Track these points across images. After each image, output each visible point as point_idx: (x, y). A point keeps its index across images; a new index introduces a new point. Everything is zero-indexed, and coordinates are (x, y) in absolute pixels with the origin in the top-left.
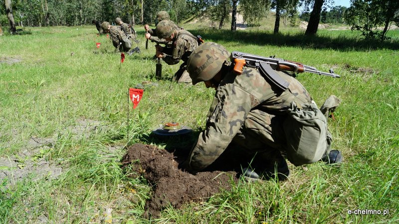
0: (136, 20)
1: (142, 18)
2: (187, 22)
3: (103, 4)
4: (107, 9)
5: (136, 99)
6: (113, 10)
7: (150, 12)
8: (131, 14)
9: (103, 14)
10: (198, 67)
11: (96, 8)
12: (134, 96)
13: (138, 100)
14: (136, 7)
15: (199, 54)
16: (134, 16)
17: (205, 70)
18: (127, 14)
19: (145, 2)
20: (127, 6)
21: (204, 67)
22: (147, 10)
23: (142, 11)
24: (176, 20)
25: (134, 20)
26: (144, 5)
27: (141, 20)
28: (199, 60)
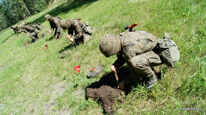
0: (26, 15)
1: (29, 12)
2: (52, 3)
3: (4, 16)
4: (8, 17)
5: (78, 70)
6: (11, 16)
7: (31, 7)
8: (22, 13)
9: (7, 20)
10: (109, 49)
11: (2, 19)
12: (77, 69)
13: (79, 70)
14: (22, 9)
15: (107, 43)
16: (23, 13)
17: (113, 49)
18: (20, 14)
19: (25, 3)
20: (18, 10)
21: (112, 48)
22: (28, 7)
23: (26, 8)
24: (46, 4)
25: (25, 16)
26: (25, 5)
27: (29, 13)
28: (108, 46)
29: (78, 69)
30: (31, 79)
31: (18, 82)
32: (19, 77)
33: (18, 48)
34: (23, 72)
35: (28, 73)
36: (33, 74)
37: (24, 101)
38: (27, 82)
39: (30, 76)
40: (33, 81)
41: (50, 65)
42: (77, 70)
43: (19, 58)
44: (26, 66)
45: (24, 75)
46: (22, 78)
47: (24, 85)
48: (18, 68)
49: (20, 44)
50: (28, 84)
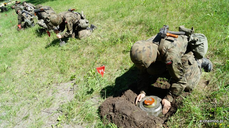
10: (148, 56)
13: (103, 72)
28: (146, 52)
29: (101, 71)
30: (24, 73)
31: (5, 74)
32: (7, 68)
33: (5, 30)
34: (12, 61)
35: (20, 63)
36: (27, 66)
37: (14, 101)
38: (19, 76)
39: (22, 67)
40: (27, 75)
41: (50, 57)
42: (99, 72)
43: (8, 43)
44: (17, 55)
45: (15, 65)
46: (10, 68)
47: (15, 79)
48: (5, 55)
49: (9, 25)
50: (20, 78)
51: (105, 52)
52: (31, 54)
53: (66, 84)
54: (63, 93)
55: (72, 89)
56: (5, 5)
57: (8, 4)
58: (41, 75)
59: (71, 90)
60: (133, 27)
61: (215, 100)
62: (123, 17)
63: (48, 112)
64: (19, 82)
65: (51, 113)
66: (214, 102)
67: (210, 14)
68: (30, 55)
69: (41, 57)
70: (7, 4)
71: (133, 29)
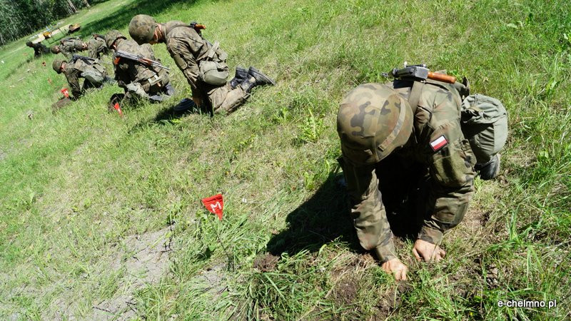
0: (76, 4)
4: (24, 6)
5: (217, 208)
6: (34, 4)
9: (22, 16)
11: (6, 11)
12: (212, 206)
13: (220, 207)
25: (72, 6)
29: (215, 206)
30: (70, 209)
31: (28, 213)
32: (34, 198)
33: (41, 102)
34: (46, 180)
35: (61, 185)
36: (77, 191)
38: (56, 219)
39: (66, 196)
40: (75, 215)
44: (59, 163)
45: (51, 191)
46: (41, 200)
47: (47, 226)
48: (33, 166)
49: (49, 89)
50: (59, 223)
51: (251, 146)
52: (90, 161)
53: (155, 235)
54: (147, 258)
55: (168, 249)
56: (47, 38)
57: (54, 33)
58: (105, 213)
59: (164, 249)
60: (321, 75)
61: (493, 268)
62: (300, 48)
63: (107, 309)
64: (56, 233)
65: (114, 313)
66: (492, 273)
67: (517, 24)
68: (86, 163)
69: (111, 166)
70: (50, 36)
71: (322, 79)
